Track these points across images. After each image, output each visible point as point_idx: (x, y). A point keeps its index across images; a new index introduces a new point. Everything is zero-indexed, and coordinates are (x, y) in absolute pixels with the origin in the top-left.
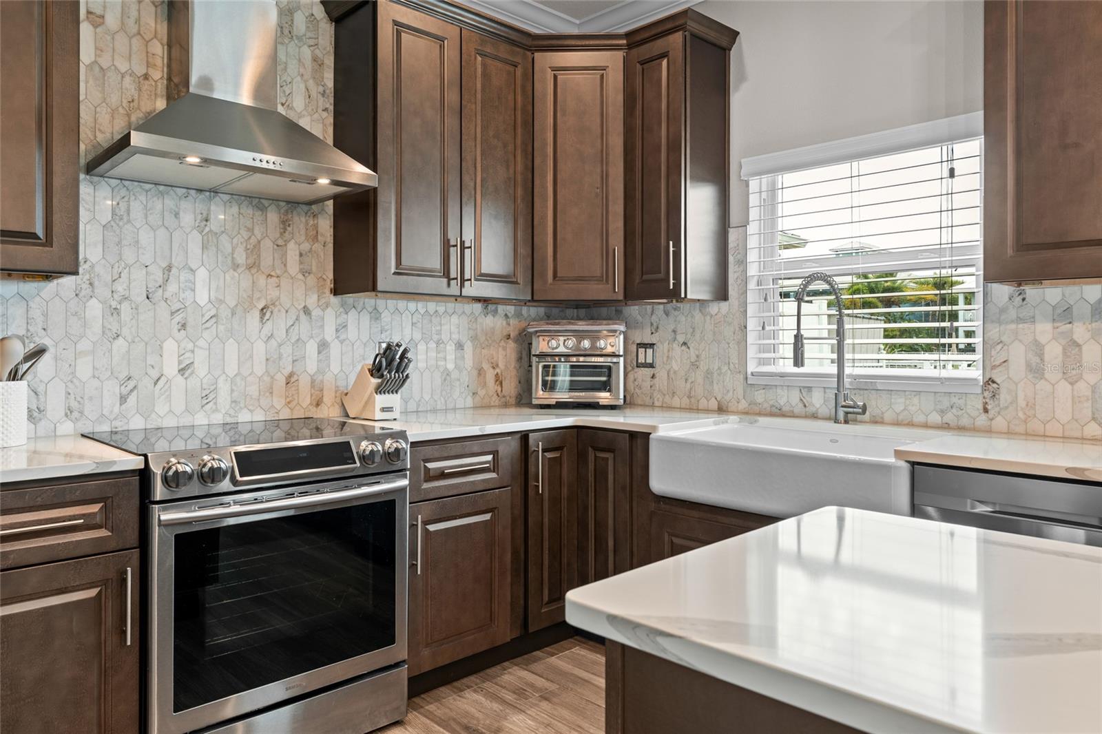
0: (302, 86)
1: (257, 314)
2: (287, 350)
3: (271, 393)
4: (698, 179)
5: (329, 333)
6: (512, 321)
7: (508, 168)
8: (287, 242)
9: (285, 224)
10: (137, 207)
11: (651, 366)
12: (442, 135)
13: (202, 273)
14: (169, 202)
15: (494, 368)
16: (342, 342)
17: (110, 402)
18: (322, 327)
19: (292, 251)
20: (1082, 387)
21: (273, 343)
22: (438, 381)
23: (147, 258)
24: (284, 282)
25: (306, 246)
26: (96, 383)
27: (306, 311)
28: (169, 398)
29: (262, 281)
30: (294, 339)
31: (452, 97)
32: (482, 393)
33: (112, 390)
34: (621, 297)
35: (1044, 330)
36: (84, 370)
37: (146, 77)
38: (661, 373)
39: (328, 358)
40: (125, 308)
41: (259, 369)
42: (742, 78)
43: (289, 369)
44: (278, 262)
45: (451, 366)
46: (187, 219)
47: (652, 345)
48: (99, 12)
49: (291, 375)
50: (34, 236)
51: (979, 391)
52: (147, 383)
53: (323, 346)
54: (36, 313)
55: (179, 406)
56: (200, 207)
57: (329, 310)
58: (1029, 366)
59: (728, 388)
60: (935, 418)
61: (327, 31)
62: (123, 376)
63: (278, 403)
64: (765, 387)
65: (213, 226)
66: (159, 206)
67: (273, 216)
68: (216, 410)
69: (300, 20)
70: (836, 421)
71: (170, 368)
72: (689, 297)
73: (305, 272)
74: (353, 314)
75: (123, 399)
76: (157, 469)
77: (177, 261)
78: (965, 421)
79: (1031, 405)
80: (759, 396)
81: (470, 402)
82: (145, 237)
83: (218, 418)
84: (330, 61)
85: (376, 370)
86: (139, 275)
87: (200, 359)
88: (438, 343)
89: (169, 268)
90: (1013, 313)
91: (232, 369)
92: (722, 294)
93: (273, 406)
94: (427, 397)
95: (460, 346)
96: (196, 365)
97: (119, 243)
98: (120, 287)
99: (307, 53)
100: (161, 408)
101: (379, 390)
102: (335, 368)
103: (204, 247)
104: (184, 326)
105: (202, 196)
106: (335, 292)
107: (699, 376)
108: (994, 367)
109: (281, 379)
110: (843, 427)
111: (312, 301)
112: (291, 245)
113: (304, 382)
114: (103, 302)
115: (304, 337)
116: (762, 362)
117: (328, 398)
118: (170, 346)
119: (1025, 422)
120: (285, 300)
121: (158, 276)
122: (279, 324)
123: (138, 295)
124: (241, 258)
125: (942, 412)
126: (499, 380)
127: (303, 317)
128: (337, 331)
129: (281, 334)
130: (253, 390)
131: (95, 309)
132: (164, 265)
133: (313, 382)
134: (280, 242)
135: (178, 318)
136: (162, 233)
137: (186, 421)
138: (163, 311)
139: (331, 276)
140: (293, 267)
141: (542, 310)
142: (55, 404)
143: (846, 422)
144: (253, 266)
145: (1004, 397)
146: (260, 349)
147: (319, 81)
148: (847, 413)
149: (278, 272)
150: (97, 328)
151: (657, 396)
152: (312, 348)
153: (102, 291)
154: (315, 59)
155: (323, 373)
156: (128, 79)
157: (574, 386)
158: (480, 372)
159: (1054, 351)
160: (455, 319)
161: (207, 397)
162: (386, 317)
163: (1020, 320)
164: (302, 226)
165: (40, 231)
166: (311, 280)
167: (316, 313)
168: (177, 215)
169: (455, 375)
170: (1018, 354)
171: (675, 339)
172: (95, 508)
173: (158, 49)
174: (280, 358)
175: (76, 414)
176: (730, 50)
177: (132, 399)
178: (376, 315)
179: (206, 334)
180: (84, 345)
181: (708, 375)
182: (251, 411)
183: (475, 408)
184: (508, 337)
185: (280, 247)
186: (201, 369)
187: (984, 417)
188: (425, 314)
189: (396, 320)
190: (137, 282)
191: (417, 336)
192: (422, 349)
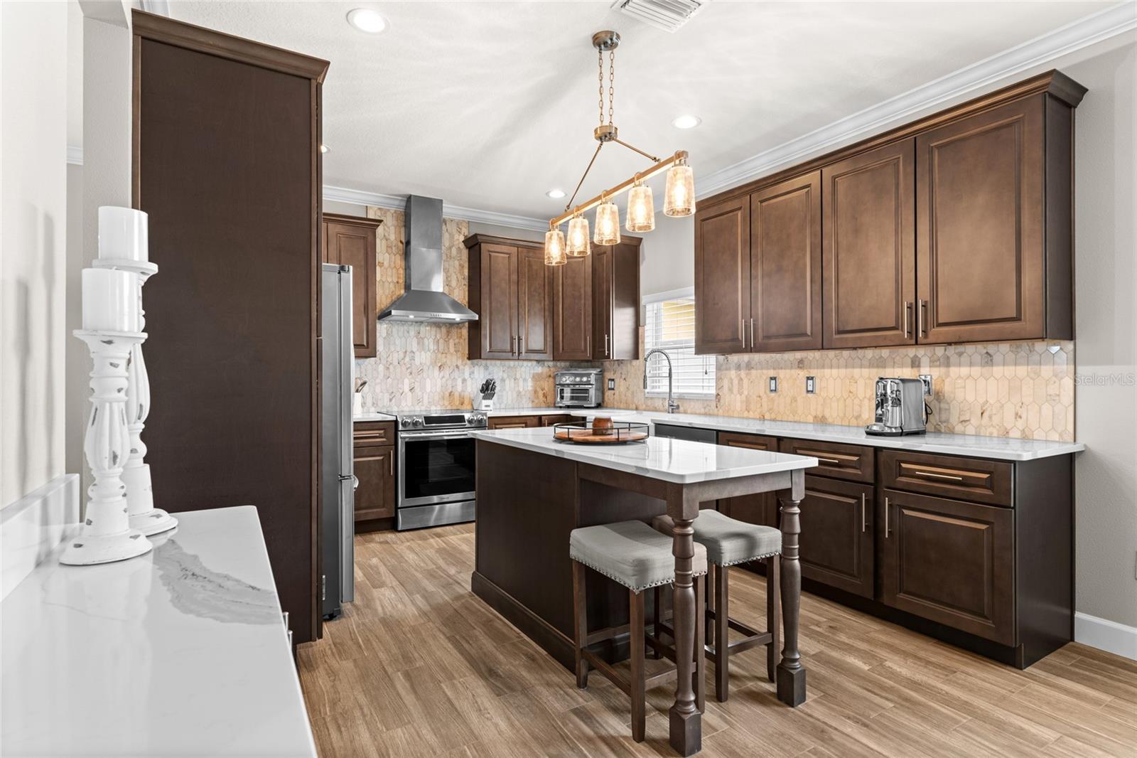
0: (455, 277)
1: (438, 368)
2: (450, 382)
3: (444, 399)
4: (619, 306)
5: (467, 375)
6: (552, 369)
7: (541, 304)
8: (449, 339)
9: (448, 333)
10: (394, 330)
11: (613, 389)
12: (510, 293)
13: (417, 354)
14: (406, 328)
15: (542, 390)
16: (472, 379)
17: (386, 401)
18: (464, 373)
19: (451, 343)
20: (743, 395)
21: (444, 379)
22: (515, 395)
23: (398, 349)
24: (448, 355)
25: (457, 341)
26: (381, 394)
27: (457, 367)
28: (406, 401)
29: (440, 355)
30: (452, 378)
31: (514, 277)
32: (536, 401)
33: (387, 397)
34: (591, 358)
35: (733, 373)
36: (378, 389)
37: (398, 282)
38: (616, 391)
39: (466, 385)
40: (391, 367)
41: (438, 390)
42: (644, 259)
43: (451, 389)
44: (446, 348)
45: (520, 390)
46: (412, 333)
47: (613, 380)
48: (382, 262)
49: (451, 392)
50: (364, 345)
51: (714, 398)
52: (398, 395)
53: (464, 381)
54: (363, 370)
55: (410, 404)
56: (417, 328)
57: (466, 366)
58: (729, 387)
59: (639, 399)
60: (703, 411)
61: (465, 252)
62: (390, 392)
63: (447, 403)
64: (651, 398)
65: (422, 335)
66: (402, 329)
67: (444, 330)
68: (423, 405)
69: (454, 251)
70: (669, 412)
71: (407, 389)
72: (615, 358)
73: (457, 351)
74: (476, 367)
75: (391, 400)
76: (399, 420)
77: (409, 350)
78: (711, 412)
79: (729, 405)
80: (649, 402)
81: (530, 405)
82: (398, 342)
83: (423, 408)
84: (466, 265)
85: (482, 391)
86: (396, 355)
87: (417, 385)
88: (515, 380)
89: (406, 352)
90: (724, 367)
92: (636, 355)
93: (444, 405)
94: (510, 402)
95: (526, 380)
96: (416, 388)
97: (389, 344)
98: (389, 359)
99: (457, 263)
100: (403, 404)
101: (484, 398)
102: (469, 389)
103: (418, 343)
104: (411, 373)
105: (417, 324)
106: (469, 358)
107: (629, 394)
108: (719, 389)
109: (448, 395)
110: (671, 415)
111: (459, 363)
112: (451, 341)
113: (457, 394)
114: (384, 365)
115: (456, 377)
116: (653, 387)
117: (466, 402)
118: (406, 381)
119: (728, 412)
120: (449, 363)
121: (402, 355)
122: (447, 372)
123: (395, 363)
124: (432, 347)
125: (705, 408)
126: (545, 396)
127: (456, 369)
128: (470, 374)
129: (447, 376)
130: (437, 398)
131: (381, 368)
132: (404, 350)
133: (460, 396)
134: (447, 340)
135: (409, 370)
136: (403, 339)
137: (412, 408)
138: (404, 369)
139: (467, 352)
140: (452, 349)
141: (568, 364)
142: (369, 402)
143: (673, 413)
144: (436, 350)
145: (722, 401)
146: (439, 383)
147: (462, 273)
148: (673, 409)
149: (446, 351)
150: (382, 374)
151: (615, 403)
152: (459, 381)
153: (384, 361)
154: (460, 265)
155: (464, 392)
156: (391, 284)
157: (572, 398)
158: (536, 392)
159: (736, 382)
160: (523, 369)
161: (419, 401)
162: (491, 368)
163: (726, 369)
164: (455, 333)
165: (365, 344)
166: (459, 354)
167: (461, 367)
168: (408, 332)
169: (523, 393)
170: (726, 383)
171: (621, 377)
172: (382, 432)
173: (402, 271)
174: (447, 385)
175: (375, 405)
176: (639, 246)
177: (393, 400)
178: (486, 367)
179: (419, 376)
180: (378, 381)
181: (633, 393)
182: (436, 406)
183: (532, 408)
184: (550, 376)
185: (447, 342)
186: (417, 390)
187: (716, 410)
188: (509, 367)
189: (496, 370)
190: (395, 357)
191: (505, 376)
192: (507, 382)
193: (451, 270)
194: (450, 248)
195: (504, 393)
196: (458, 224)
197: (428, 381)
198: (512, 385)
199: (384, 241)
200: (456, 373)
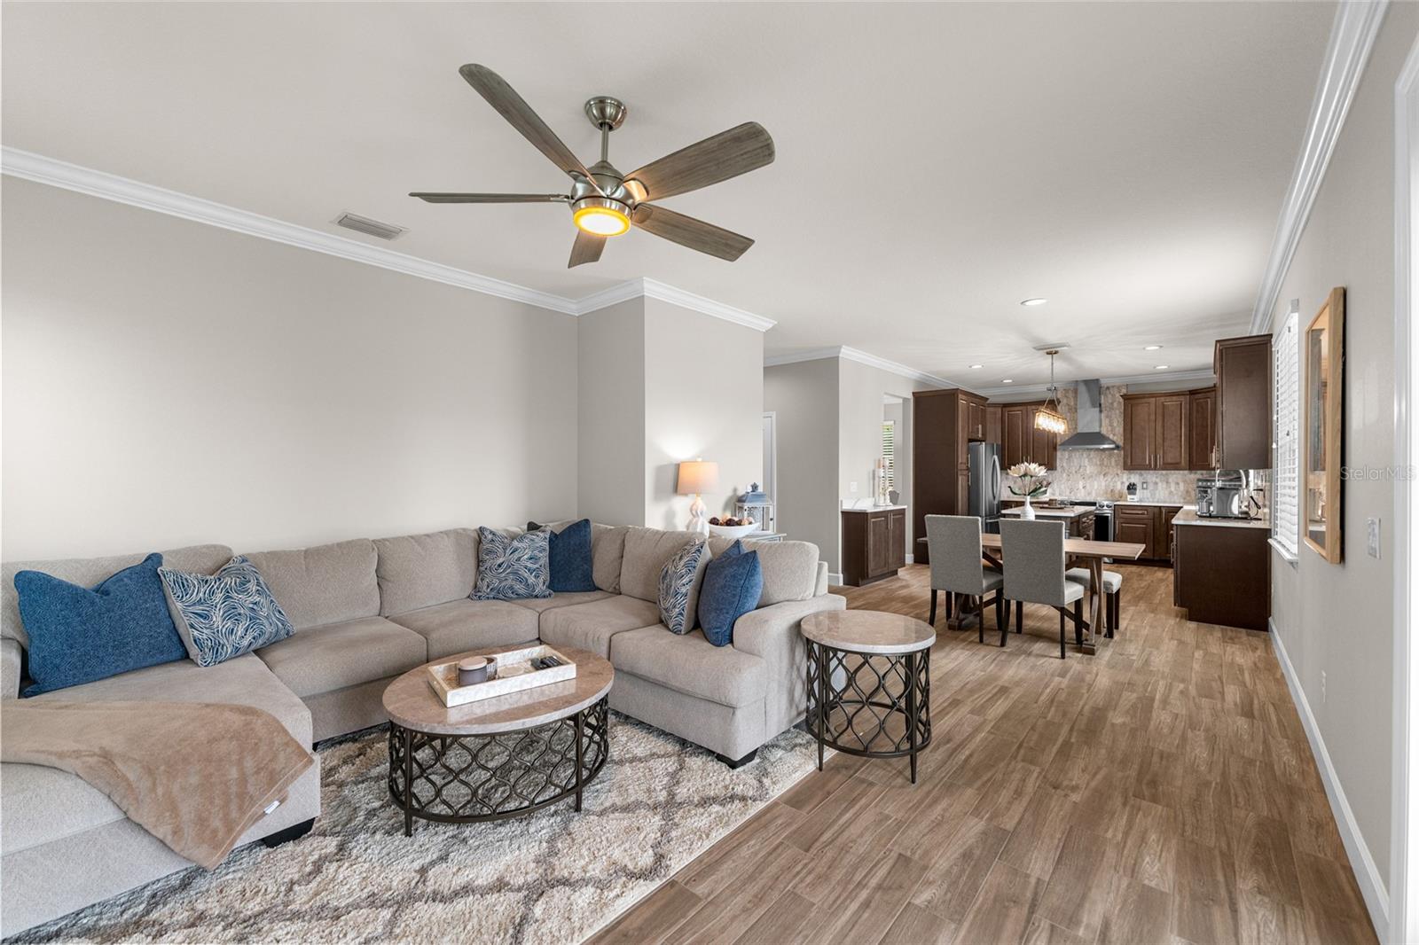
1: (1103, 475)
2: (1111, 484)
3: (1107, 493)
5: (1125, 480)
8: (1110, 459)
9: (1108, 456)
10: (1073, 454)
13: (1088, 467)
14: (1080, 453)
17: (1068, 493)
18: (1122, 478)
19: (1113, 460)
21: (1108, 482)
23: (1075, 465)
24: (1109, 468)
25: (1117, 458)
26: (1065, 489)
27: (1117, 474)
28: (1080, 494)
29: (1104, 468)
30: (1114, 481)
32: (1188, 498)
33: (1068, 491)
36: (1063, 487)
40: (1071, 475)
41: (1103, 488)
44: (1108, 463)
45: (1173, 489)
46: (1085, 456)
49: (1113, 490)
52: (1075, 490)
53: (1122, 483)
55: (1083, 495)
56: (1088, 453)
57: (1125, 474)
62: (1070, 488)
63: (1109, 496)
65: (1091, 457)
66: (1078, 454)
67: (1107, 453)
68: (1092, 497)
71: (1081, 487)
73: (1117, 465)
75: (1071, 493)
77: (1083, 464)
81: (1182, 500)
82: (1075, 461)
85: (1128, 489)
86: (1074, 468)
87: (1088, 485)
91: (1096, 487)
93: (1107, 497)
95: (1178, 484)
97: (1064, 462)
98: (1070, 470)
101: (1130, 494)
102: (1123, 488)
103: (1089, 462)
104: (1084, 478)
106: (1126, 470)
109: (1110, 491)
111: (1119, 472)
113: (1116, 491)
114: (1064, 473)
115: (1116, 481)
117: (1124, 496)
118: (1081, 483)
120: (1111, 472)
121: (1078, 468)
122: (1109, 478)
123: (1073, 472)
124: (1098, 463)
127: (1116, 476)
128: (1127, 479)
129: (1109, 480)
130: (1102, 492)
131: (1062, 475)
132: (1080, 465)
133: (1119, 492)
134: (1108, 459)
135: (1083, 476)
136: (1079, 459)
138: (1079, 475)
139: (1123, 466)
140: (1113, 463)
141: (1204, 472)
142: (1057, 493)
144: (1102, 465)
146: (1103, 484)
149: (1108, 466)
150: (1064, 478)
152: (1119, 483)
153: (1062, 471)
154: (1120, 412)
158: (1187, 492)
161: (1089, 494)
164: (1116, 454)
166: (1119, 467)
167: (1121, 475)
168: (1082, 455)
174: (1109, 485)
175: (1061, 495)
178: (1141, 475)
179: (1090, 480)
180: (1063, 482)
182: (1101, 497)
186: (1088, 488)
188: (1162, 474)
189: (1149, 476)
190: (1073, 470)
191: (1158, 480)
192: (1160, 484)
193: (1113, 416)
194: (1112, 404)
195: (1157, 492)
196: (1119, 388)
197: (1096, 483)
198: (1165, 486)
199: (1067, 407)
200: (1116, 479)
